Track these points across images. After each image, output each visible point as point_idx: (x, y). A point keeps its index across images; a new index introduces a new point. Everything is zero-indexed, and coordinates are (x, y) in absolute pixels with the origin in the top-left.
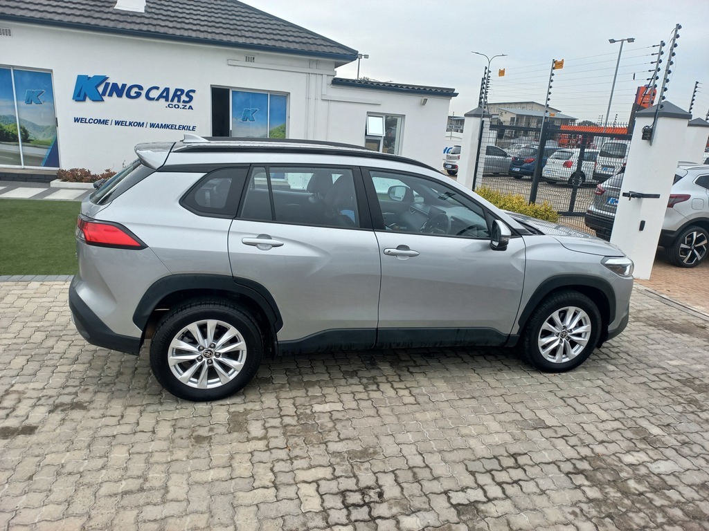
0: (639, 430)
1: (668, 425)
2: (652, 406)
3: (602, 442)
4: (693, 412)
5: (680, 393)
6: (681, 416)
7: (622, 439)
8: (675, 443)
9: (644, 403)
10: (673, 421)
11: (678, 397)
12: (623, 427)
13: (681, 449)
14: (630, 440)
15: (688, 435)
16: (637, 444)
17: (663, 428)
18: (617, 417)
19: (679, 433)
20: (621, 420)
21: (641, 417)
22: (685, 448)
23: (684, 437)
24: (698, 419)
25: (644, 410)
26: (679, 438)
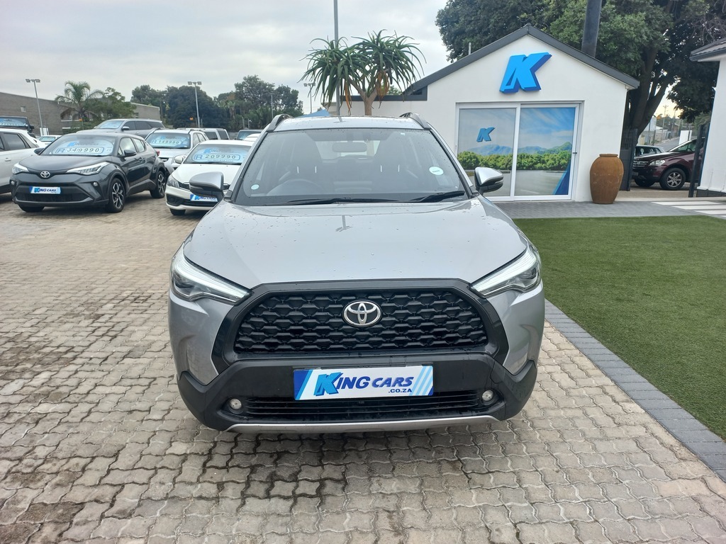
0: (60, 398)
1: (37, 423)
2: (71, 430)
3: (76, 372)
4: (20, 459)
5: (58, 479)
6: (32, 441)
7: (65, 383)
8: (17, 410)
9: (84, 427)
10: (35, 430)
11: (55, 469)
12: (74, 392)
13: (7, 407)
14: (58, 387)
15: (10, 426)
16: (49, 388)
17: (39, 416)
18: (89, 395)
19: (19, 421)
20: (84, 396)
21: (70, 411)
22: (3, 411)
23: (12, 420)
24: (9, 455)
25: (75, 420)
26: (16, 417)
